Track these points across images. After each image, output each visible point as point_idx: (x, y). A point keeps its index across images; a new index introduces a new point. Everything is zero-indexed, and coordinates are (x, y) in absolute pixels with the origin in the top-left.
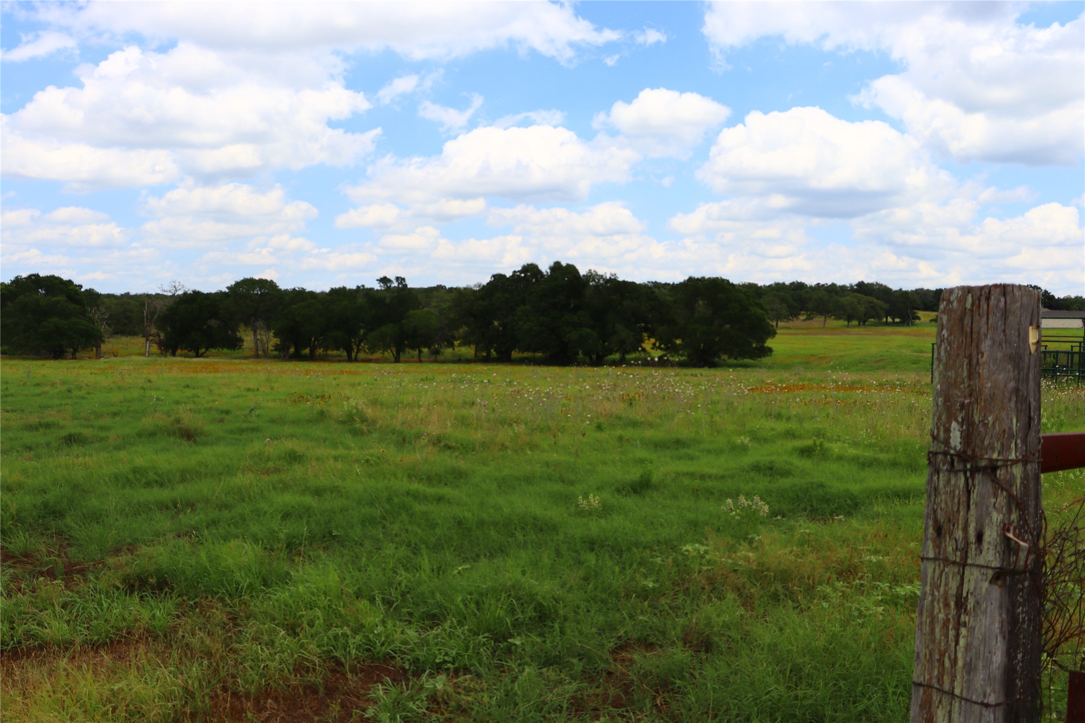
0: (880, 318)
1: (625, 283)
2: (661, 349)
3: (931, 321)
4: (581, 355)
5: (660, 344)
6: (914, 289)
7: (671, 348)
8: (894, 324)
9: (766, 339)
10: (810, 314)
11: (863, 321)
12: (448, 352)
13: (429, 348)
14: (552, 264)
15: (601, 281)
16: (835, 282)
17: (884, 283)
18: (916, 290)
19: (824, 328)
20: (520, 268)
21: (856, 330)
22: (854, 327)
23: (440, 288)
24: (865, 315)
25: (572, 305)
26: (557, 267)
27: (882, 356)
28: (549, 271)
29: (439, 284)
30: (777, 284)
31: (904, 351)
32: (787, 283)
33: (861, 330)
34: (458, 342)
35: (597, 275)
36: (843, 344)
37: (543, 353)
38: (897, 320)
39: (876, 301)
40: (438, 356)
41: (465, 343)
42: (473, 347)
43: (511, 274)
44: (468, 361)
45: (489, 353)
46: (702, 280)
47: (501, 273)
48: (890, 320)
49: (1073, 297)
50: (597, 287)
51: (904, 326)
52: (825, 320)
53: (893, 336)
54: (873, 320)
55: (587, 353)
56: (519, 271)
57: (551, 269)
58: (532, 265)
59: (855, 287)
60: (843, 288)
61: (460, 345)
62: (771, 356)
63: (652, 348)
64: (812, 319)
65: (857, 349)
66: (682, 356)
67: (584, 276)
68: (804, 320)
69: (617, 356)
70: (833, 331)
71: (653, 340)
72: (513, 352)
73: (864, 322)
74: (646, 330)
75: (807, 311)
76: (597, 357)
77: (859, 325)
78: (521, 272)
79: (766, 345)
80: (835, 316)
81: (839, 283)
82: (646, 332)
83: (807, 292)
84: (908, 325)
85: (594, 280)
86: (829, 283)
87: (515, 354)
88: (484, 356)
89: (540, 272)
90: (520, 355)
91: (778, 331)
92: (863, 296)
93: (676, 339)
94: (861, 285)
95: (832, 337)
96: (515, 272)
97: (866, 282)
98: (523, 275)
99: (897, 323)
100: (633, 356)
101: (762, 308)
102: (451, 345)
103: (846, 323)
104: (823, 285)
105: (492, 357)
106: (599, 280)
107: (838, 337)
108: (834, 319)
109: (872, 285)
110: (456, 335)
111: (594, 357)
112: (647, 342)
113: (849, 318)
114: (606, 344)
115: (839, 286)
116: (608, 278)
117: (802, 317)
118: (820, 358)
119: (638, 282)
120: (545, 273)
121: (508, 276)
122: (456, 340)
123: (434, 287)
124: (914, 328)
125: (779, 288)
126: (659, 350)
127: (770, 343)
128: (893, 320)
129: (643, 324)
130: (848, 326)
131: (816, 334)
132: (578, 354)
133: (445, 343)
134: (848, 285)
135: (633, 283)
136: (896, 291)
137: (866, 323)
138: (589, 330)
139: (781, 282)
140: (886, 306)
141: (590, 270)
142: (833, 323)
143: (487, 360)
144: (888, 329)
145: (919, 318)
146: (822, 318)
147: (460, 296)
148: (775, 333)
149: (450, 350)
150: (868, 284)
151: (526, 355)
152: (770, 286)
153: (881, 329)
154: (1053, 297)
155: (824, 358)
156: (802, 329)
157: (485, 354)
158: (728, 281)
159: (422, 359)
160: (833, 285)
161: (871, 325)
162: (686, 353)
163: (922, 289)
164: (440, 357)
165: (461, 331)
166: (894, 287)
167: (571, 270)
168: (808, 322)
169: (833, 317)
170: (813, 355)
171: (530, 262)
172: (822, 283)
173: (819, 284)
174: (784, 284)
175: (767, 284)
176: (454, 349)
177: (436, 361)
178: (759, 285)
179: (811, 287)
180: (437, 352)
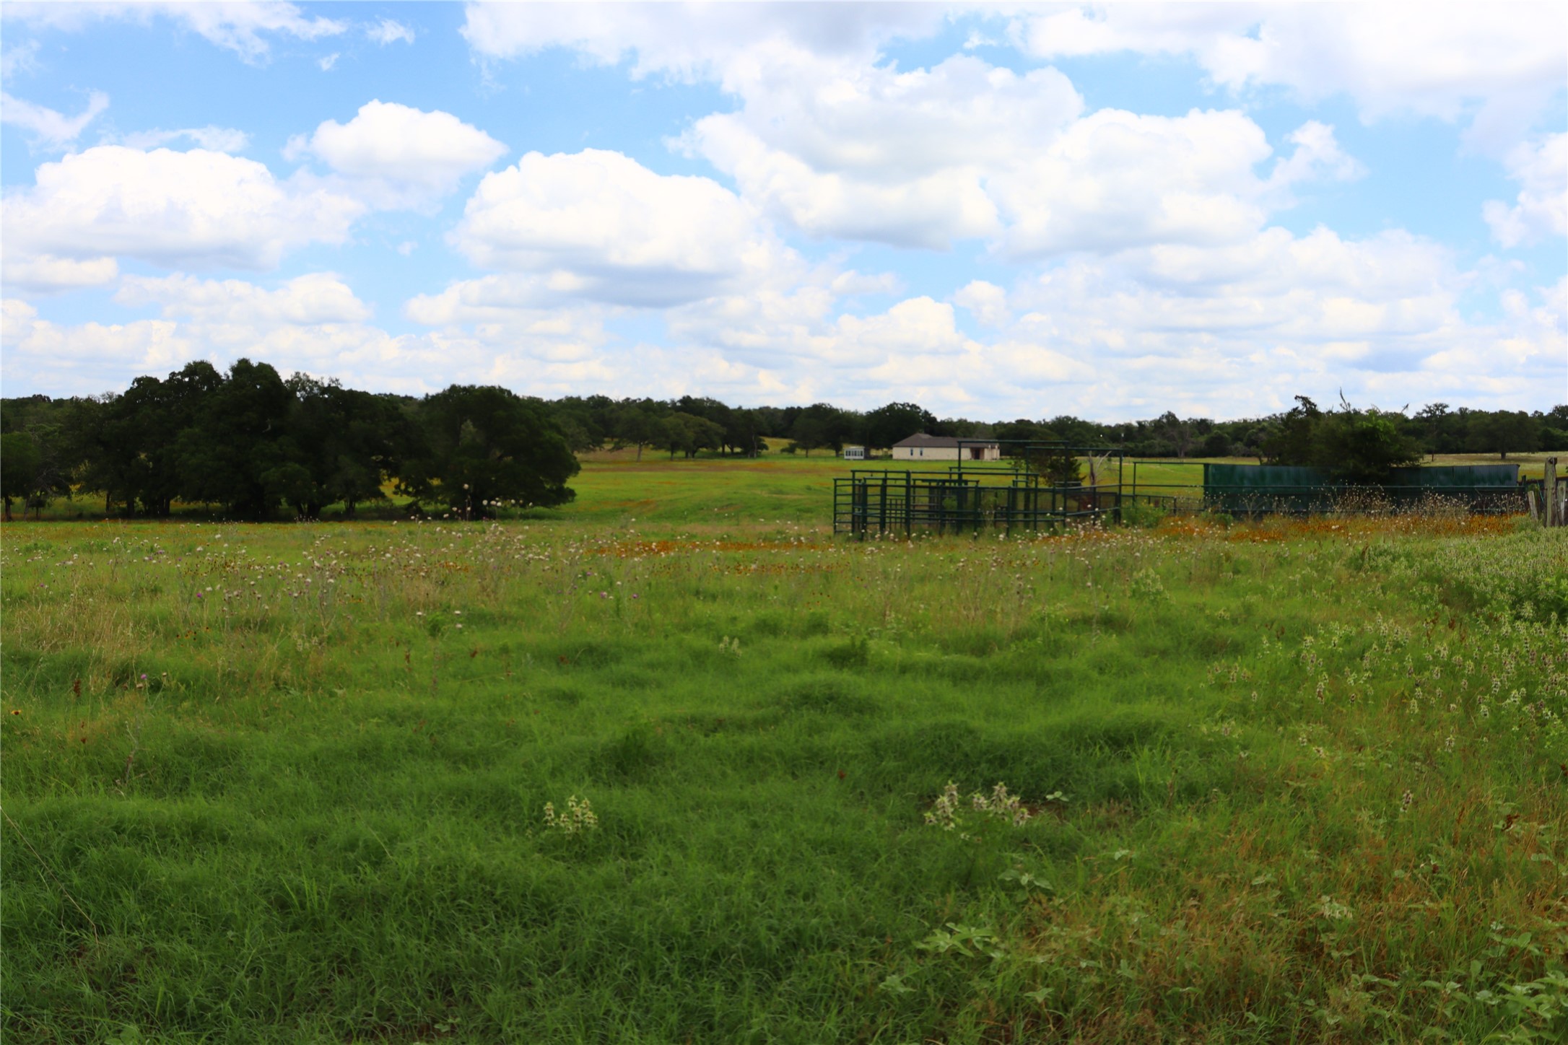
0: (715, 448)
1: (351, 393)
2: (408, 493)
3: (783, 450)
4: (284, 504)
5: (407, 487)
6: (757, 408)
7: (423, 491)
8: (733, 455)
9: (567, 476)
10: (619, 442)
11: (691, 452)
12: (59, 503)
13: (26, 496)
14: (235, 363)
15: (316, 390)
16: (651, 397)
17: (718, 399)
18: (760, 409)
19: (638, 461)
20: (182, 369)
21: (683, 464)
22: (680, 459)
23: (39, 400)
24: (694, 442)
25: (270, 427)
26: (243, 368)
27: (729, 499)
28: (230, 374)
29: (37, 393)
30: (570, 399)
31: (758, 492)
32: (584, 398)
33: (690, 464)
34: (78, 486)
35: (309, 381)
36: (669, 483)
37: (220, 502)
38: (738, 450)
39: (709, 423)
40: (41, 509)
41: (90, 485)
42: (104, 494)
43: (167, 378)
44: (96, 517)
45: (131, 504)
46: (470, 390)
47: (149, 375)
48: (727, 449)
49: (955, 420)
50: (310, 399)
51: (746, 457)
52: (640, 450)
53: (735, 472)
54: (704, 450)
55: (295, 502)
56: (180, 373)
57: (234, 370)
58: (202, 363)
59: (678, 404)
60: (662, 405)
61: (80, 491)
62: (572, 501)
63: (395, 493)
64: (621, 448)
65: (689, 490)
66: (442, 503)
67: (287, 381)
68: (611, 450)
69: (341, 505)
70: (652, 465)
71: (395, 481)
72: (172, 502)
73: (694, 452)
74: (385, 464)
75: (613, 437)
76: (309, 507)
77: (687, 456)
78: (183, 374)
79: (566, 485)
80: (654, 444)
81: (657, 398)
82: (385, 468)
83: (613, 411)
84: (752, 456)
85: (304, 389)
86: (643, 398)
87: (176, 505)
88: (123, 509)
89: (216, 375)
90: (185, 506)
91: (583, 466)
92: (692, 416)
93: (431, 478)
94: (686, 401)
95: (652, 473)
96: (173, 374)
97: (693, 396)
98: (187, 379)
99: (737, 453)
100: (367, 504)
101: (559, 431)
102: (67, 492)
103: (669, 454)
104: (635, 401)
105: (136, 509)
106: (312, 389)
107: (660, 474)
108: (652, 449)
109: (701, 401)
110: (74, 475)
111: (305, 507)
112: (387, 483)
113: (674, 447)
114: (324, 486)
115: (657, 403)
116: (326, 385)
117: (608, 446)
118: (641, 503)
119: (372, 393)
120: (224, 378)
121: (161, 381)
122: (75, 484)
123: (29, 399)
124: (762, 461)
125: (572, 405)
126: (405, 496)
127: (571, 483)
128: (732, 449)
129: (381, 457)
130: (671, 459)
131: (629, 470)
132: (280, 503)
133: (54, 489)
134: (669, 401)
135: (365, 394)
136: (734, 410)
137: (696, 454)
138: (297, 466)
139: (575, 396)
140: (723, 430)
141: (297, 373)
142: (650, 454)
143: (129, 515)
144: (727, 463)
145: (765, 447)
146: (636, 447)
147: (80, 410)
148: (579, 469)
149: (63, 500)
150: (696, 399)
151: (193, 506)
152: (560, 401)
153: (717, 462)
154: (934, 419)
155: (647, 503)
156: (608, 463)
157: (124, 505)
158: (509, 392)
159: (13, 515)
160: (649, 401)
161: (703, 457)
162: (448, 500)
163: (768, 408)
164: (44, 512)
165: (82, 468)
166: (732, 404)
167: (266, 373)
168: (615, 453)
169: (651, 446)
170: (630, 500)
171: (198, 360)
172: (633, 397)
173: (628, 399)
174: (579, 399)
175: (555, 399)
176: (69, 498)
177: (38, 518)
178: (545, 400)
179: (618, 403)
180: (40, 504)
